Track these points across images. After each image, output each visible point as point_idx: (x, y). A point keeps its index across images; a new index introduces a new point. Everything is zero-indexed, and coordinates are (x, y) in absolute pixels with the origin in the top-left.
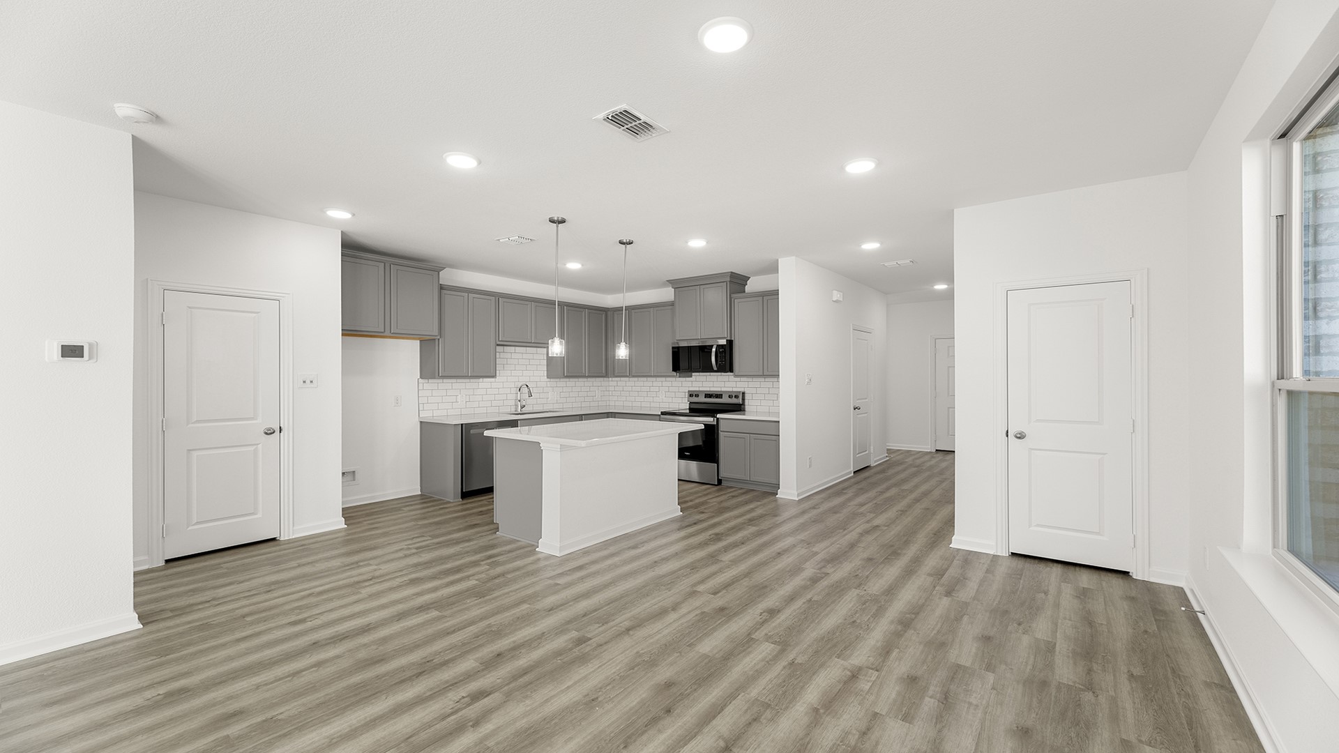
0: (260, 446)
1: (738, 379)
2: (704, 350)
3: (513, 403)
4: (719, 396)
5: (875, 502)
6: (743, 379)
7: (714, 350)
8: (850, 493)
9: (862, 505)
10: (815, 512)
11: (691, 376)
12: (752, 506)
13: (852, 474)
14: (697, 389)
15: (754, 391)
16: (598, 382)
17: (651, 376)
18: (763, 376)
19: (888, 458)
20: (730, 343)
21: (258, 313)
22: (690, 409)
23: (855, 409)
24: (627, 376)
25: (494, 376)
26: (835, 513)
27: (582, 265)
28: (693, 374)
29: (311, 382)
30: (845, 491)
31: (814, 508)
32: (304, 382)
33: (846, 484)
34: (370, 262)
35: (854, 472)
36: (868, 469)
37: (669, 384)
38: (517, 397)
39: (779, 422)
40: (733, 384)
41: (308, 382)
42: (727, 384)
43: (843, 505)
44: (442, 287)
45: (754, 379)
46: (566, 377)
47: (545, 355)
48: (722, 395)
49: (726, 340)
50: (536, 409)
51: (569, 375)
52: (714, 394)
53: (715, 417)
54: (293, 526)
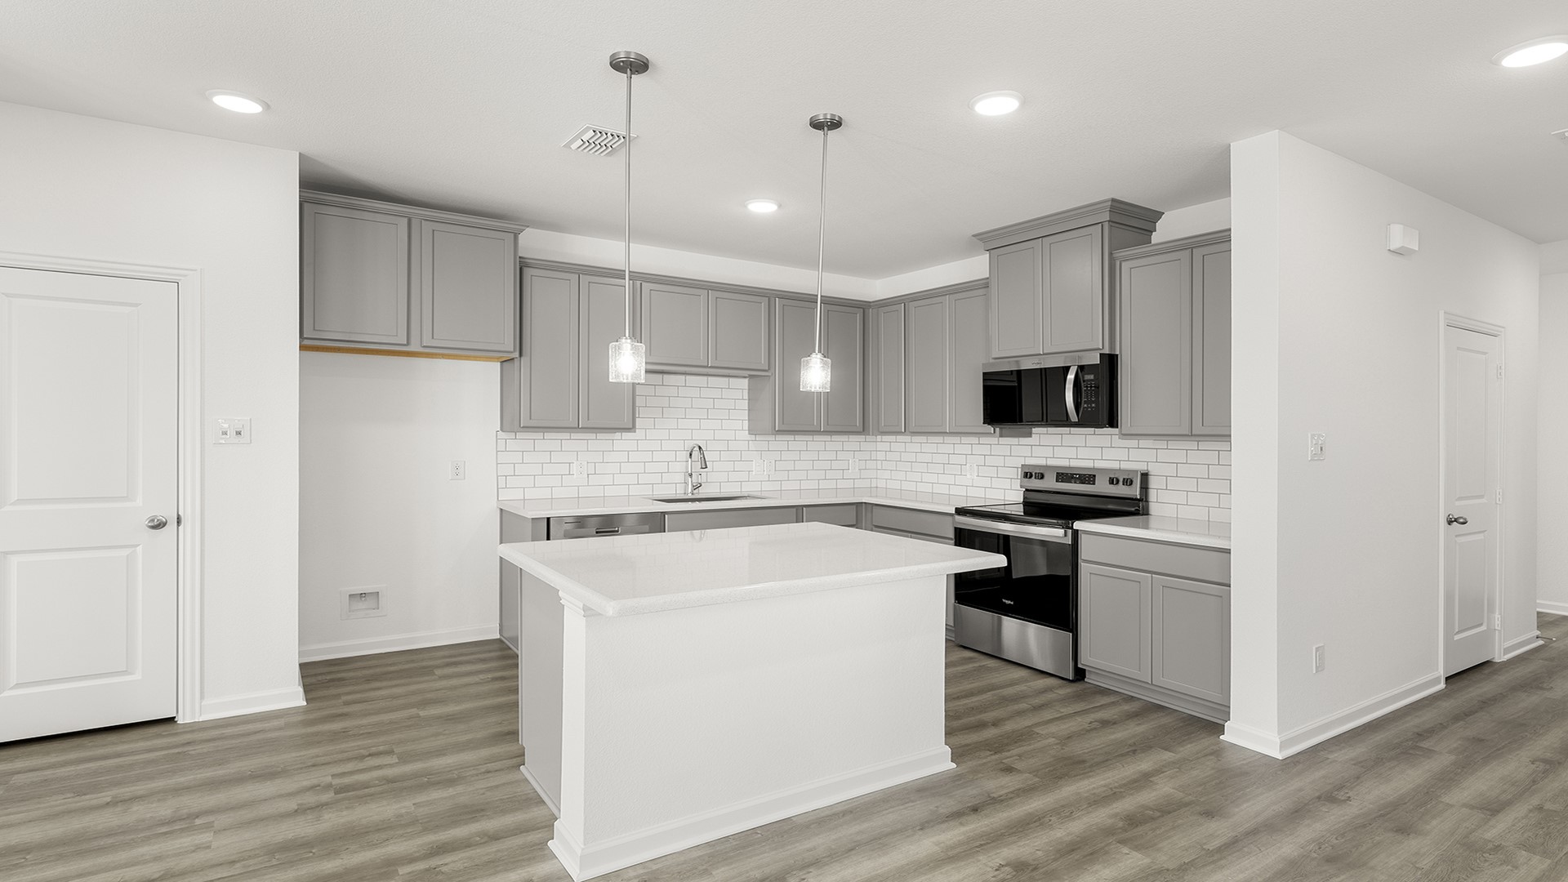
0: (139, 549)
1: (1133, 443)
2: (1052, 377)
3: (680, 478)
4: (1088, 478)
5: (1535, 801)
6: (1144, 443)
7: (1071, 377)
8: (1443, 757)
9: (1492, 808)
10: (1334, 818)
11: (1030, 435)
12: (1145, 764)
13: (1442, 685)
14: (1042, 462)
15: (1170, 470)
16: (853, 442)
17: (944, 433)
18: (1191, 436)
19: (1541, 642)
20: (1111, 362)
21: (136, 305)
22: (1027, 504)
23: (1450, 522)
24: (900, 433)
25: (632, 428)
26: (1404, 830)
27: (780, 206)
28: (1035, 430)
29: (238, 433)
30: (1425, 744)
31: (1330, 797)
32: (224, 433)
33: (1427, 718)
34: (379, 217)
35: (1447, 679)
36: (1487, 671)
37: (985, 450)
38: (687, 467)
39: (1228, 551)
40: (1122, 454)
41: (232, 432)
42: (1110, 454)
43: (1426, 798)
44: (523, 266)
45: (1172, 445)
46: (781, 432)
47: (747, 391)
48: (1094, 476)
49: (1100, 354)
50: (727, 491)
51: (784, 428)
52: (1076, 474)
53: (1069, 528)
54: (202, 697)
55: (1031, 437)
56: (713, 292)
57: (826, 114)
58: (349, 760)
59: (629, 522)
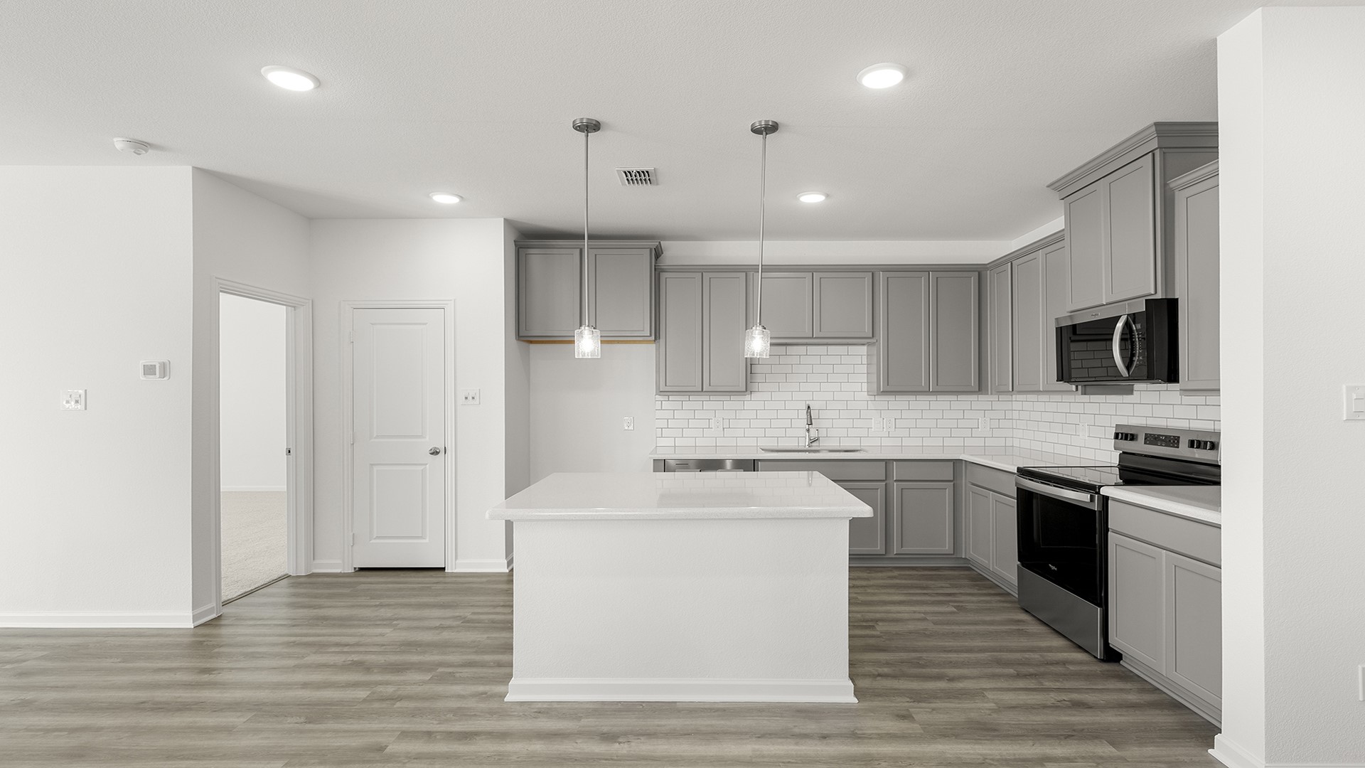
0: (427, 467)
1: (1195, 399)
4: (1173, 441)
6: (1203, 400)
7: (1120, 325)
11: (1131, 392)
16: (964, 401)
17: (1038, 392)
21: (426, 324)
22: (1122, 468)
25: (749, 392)
28: (1136, 387)
29: (473, 398)
32: (466, 398)
34: (562, 251)
37: (1095, 409)
41: (470, 398)
44: (659, 271)
46: (885, 393)
47: (865, 357)
48: (1179, 437)
49: (1146, 300)
50: (847, 444)
51: (889, 389)
52: (1163, 436)
53: (1096, 493)
54: (456, 558)
55: (1132, 394)
56: (818, 273)
57: (760, 122)
58: (486, 606)
59: (729, 464)
